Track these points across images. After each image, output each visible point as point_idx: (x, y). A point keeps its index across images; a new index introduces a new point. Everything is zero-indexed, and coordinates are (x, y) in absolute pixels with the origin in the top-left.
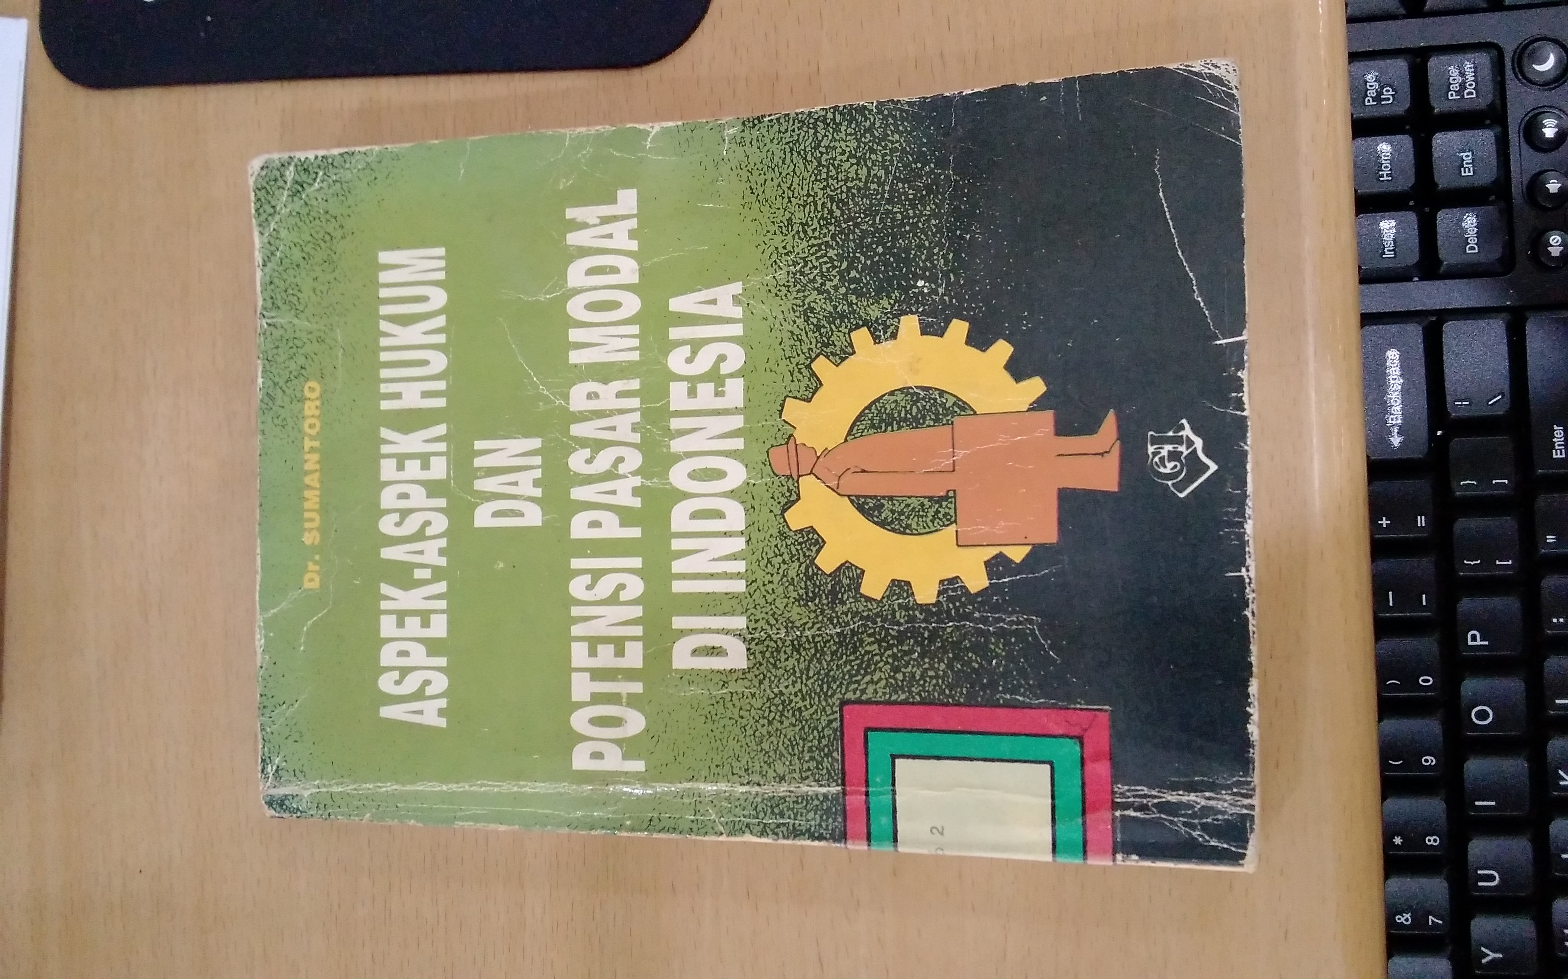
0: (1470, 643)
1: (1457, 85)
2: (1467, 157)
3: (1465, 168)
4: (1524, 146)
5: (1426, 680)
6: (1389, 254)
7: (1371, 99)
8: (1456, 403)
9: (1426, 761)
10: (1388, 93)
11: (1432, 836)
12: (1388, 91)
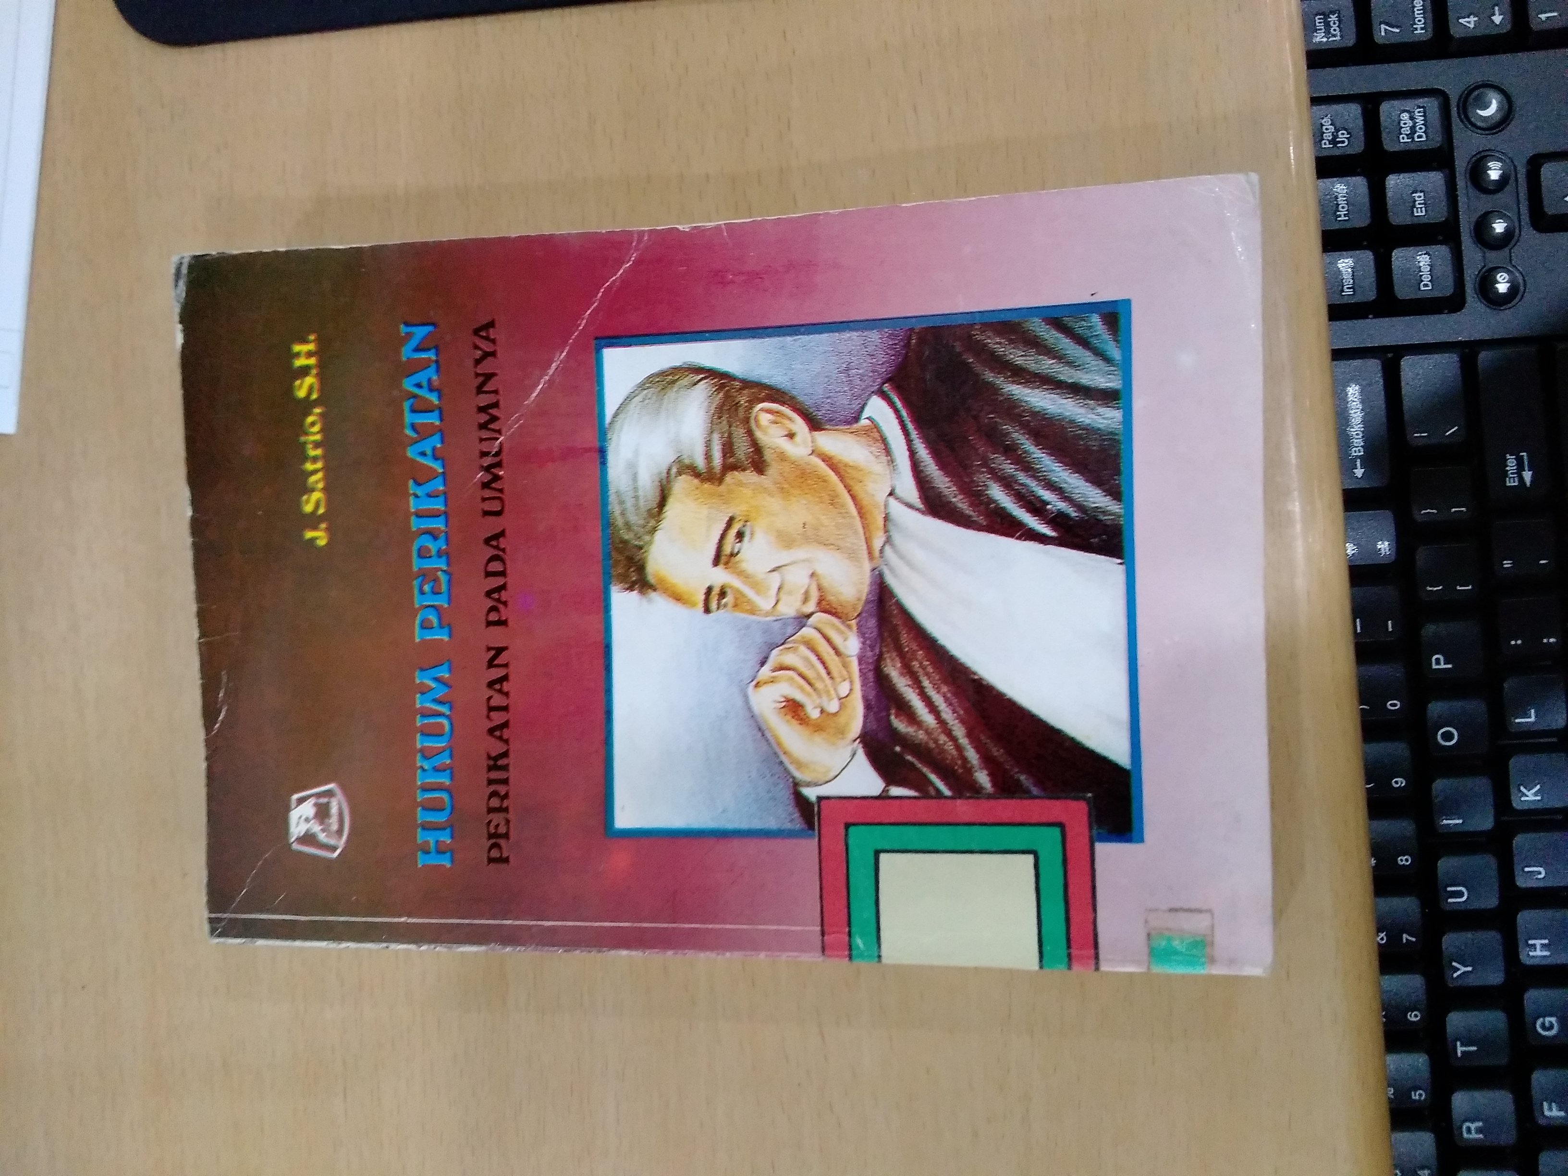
0: (1434, 667)
1: (1409, 128)
2: (1419, 197)
3: (1417, 208)
4: (1471, 190)
5: (1394, 705)
6: (1348, 292)
7: (1327, 143)
8: (1416, 435)
9: (1396, 782)
10: (1343, 136)
11: (1403, 856)
12: (1343, 134)
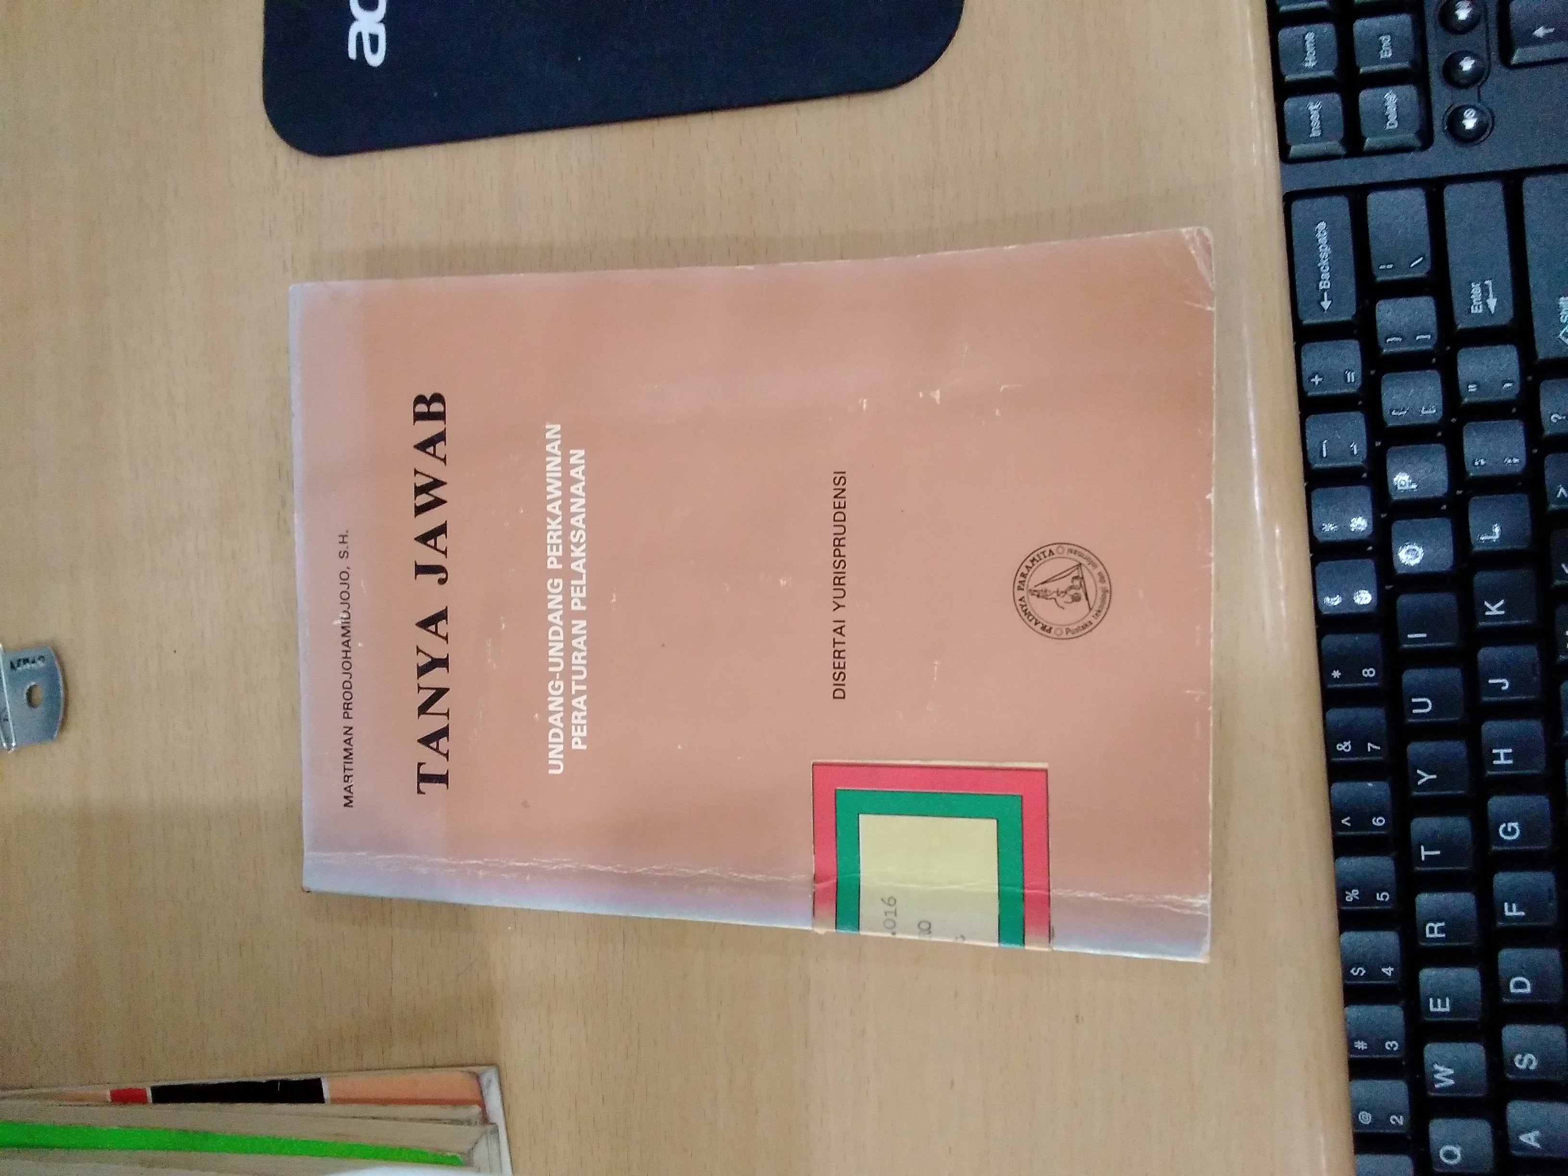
0: (1399, 488)
2: (1386, 40)
3: (1384, 51)
11: (1368, 668)
